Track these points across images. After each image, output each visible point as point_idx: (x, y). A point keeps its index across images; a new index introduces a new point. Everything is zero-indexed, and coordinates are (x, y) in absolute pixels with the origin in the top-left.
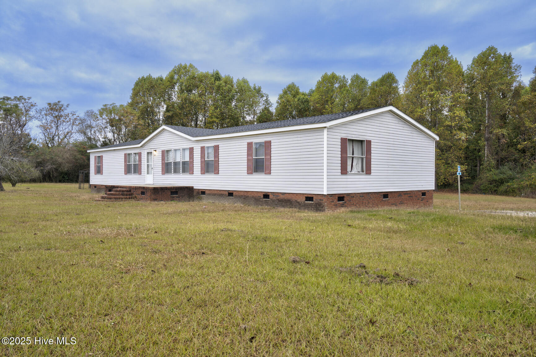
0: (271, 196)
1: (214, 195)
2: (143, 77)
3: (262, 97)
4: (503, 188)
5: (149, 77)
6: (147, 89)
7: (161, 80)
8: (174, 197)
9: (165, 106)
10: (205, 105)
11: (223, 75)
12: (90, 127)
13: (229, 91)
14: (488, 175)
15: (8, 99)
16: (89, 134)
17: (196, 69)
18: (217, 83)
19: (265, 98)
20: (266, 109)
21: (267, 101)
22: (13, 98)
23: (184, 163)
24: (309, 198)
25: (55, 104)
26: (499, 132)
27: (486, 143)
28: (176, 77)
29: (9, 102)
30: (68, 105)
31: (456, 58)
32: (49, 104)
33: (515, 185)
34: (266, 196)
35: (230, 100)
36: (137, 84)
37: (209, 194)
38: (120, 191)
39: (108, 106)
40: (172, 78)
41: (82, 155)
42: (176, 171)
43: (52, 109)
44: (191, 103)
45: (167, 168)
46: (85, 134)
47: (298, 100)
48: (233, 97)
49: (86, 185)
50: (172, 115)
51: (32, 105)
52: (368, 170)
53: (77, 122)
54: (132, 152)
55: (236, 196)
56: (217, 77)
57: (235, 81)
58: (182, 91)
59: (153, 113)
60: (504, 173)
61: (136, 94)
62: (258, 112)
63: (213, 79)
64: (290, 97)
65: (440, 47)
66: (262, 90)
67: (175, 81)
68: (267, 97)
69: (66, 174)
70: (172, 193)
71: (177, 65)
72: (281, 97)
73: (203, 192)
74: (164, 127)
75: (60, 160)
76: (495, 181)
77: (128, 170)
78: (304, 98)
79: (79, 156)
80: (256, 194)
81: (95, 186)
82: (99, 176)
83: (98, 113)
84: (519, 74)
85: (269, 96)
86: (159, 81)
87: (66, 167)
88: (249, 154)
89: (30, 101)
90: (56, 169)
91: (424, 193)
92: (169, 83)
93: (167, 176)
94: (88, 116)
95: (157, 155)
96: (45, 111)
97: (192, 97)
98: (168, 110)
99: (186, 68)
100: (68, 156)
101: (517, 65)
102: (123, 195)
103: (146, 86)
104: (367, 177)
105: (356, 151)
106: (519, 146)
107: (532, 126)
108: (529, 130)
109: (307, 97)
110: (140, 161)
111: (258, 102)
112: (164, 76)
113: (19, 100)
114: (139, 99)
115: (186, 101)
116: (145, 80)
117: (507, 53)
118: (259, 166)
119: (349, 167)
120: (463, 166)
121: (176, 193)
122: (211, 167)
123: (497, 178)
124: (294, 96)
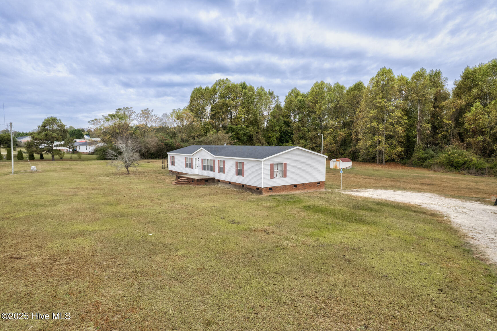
0: (244, 186)
1: (224, 182)
2: (197, 88)
3: (274, 98)
4: (426, 163)
5: (201, 88)
6: (199, 97)
7: (208, 89)
8: (206, 183)
9: (211, 107)
10: (236, 105)
11: (248, 84)
13: (252, 96)
14: (418, 154)
17: (230, 82)
18: (244, 90)
19: (276, 99)
20: (278, 107)
21: (277, 101)
22: (123, 108)
23: (211, 166)
24: (258, 188)
25: (145, 110)
26: (425, 126)
27: (418, 133)
28: (217, 87)
29: (121, 111)
30: (153, 110)
31: (402, 74)
32: (142, 110)
33: (431, 161)
34: (243, 185)
35: (252, 102)
36: (193, 93)
37: (221, 182)
38: (183, 180)
39: (176, 110)
40: (215, 89)
41: (162, 142)
42: (208, 170)
43: (143, 113)
44: (227, 105)
45: (204, 168)
47: (298, 101)
48: (254, 99)
50: (215, 114)
51: (133, 112)
52: (285, 175)
54: (189, 157)
55: (232, 184)
56: (244, 86)
57: (256, 89)
58: (221, 97)
59: (203, 111)
60: (428, 153)
61: (192, 100)
62: (272, 108)
63: (241, 89)
64: (293, 98)
66: (274, 93)
67: (216, 91)
68: (278, 97)
69: (153, 154)
70: (205, 181)
71: (218, 80)
72: (287, 98)
73: (219, 181)
75: (149, 146)
76: (422, 158)
77: (187, 166)
78: (301, 99)
79: (160, 143)
80: (239, 185)
81: (171, 171)
82: (172, 166)
83: (169, 115)
84: (447, 84)
85: (279, 97)
87: (153, 150)
88: (236, 167)
89: (132, 110)
90: (147, 152)
91: (319, 183)
92: (213, 92)
93: (204, 171)
94: (164, 117)
95: (200, 161)
96: (140, 115)
97: (227, 101)
98: (212, 110)
99: (223, 82)
100: (153, 143)
101: (445, 77)
102: (184, 181)
103: (198, 95)
104: (285, 178)
105: (279, 168)
106: (439, 135)
107: (447, 122)
108: (446, 125)
109: (303, 98)
110: (192, 162)
111: (272, 102)
112: (210, 87)
113: (126, 109)
114: (194, 102)
115: (223, 103)
116: (198, 90)
117: (438, 70)
118: (240, 172)
119: (275, 176)
120: (401, 149)
121: (207, 181)
122: (222, 170)
123: (423, 156)
124: (296, 97)
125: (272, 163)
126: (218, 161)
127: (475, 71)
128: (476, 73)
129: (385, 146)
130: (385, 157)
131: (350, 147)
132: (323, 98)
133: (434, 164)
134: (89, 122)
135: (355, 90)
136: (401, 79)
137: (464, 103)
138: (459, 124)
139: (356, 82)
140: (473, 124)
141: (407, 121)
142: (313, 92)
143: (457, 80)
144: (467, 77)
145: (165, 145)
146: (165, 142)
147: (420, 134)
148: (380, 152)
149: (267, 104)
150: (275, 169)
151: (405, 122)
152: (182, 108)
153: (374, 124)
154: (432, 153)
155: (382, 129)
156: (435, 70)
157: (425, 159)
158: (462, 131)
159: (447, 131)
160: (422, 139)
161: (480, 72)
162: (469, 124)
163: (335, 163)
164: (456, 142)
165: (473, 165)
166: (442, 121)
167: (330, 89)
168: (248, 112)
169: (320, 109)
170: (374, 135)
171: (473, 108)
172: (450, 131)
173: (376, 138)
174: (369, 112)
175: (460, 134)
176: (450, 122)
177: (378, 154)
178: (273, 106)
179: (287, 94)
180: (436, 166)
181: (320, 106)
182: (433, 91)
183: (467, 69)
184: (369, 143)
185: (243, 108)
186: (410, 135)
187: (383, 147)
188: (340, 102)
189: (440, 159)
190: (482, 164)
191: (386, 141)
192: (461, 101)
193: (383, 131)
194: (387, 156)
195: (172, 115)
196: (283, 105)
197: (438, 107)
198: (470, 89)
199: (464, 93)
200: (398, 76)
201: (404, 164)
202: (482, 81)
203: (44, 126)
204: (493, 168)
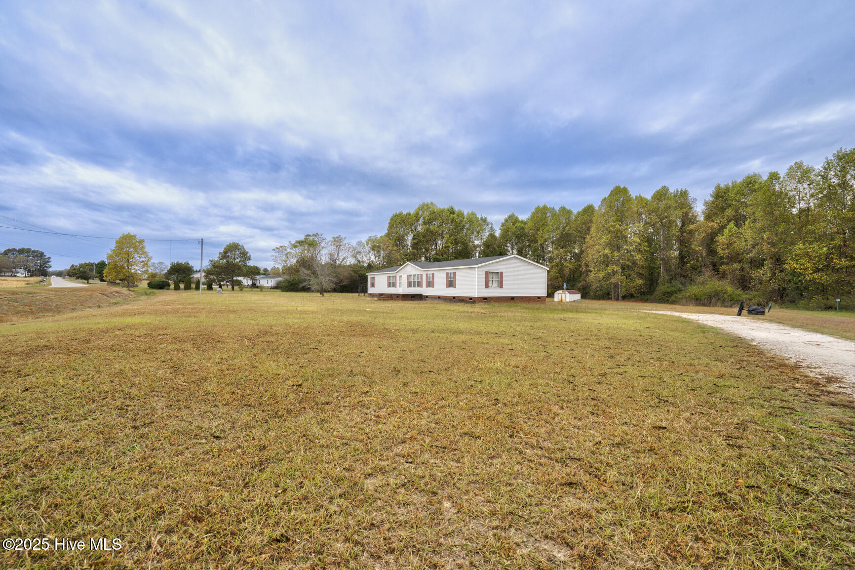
0: (456, 298)
1: (432, 298)
2: (396, 213)
3: (488, 225)
4: (673, 298)
5: (401, 214)
6: (399, 223)
7: (410, 215)
8: (412, 299)
9: (412, 235)
10: (442, 233)
11: (456, 209)
12: (359, 252)
13: (461, 222)
14: (662, 288)
15: (309, 236)
16: (359, 258)
17: (435, 205)
18: (452, 216)
19: (490, 226)
20: (492, 236)
21: (491, 229)
22: (312, 234)
23: (418, 282)
24: (471, 299)
25: (337, 237)
26: (670, 254)
27: (662, 262)
28: (421, 213)
29: (310, 238)
30: (345, 237)
31: (640, 194)
32: (334, 238)
33: (679, 295)
34: (454, 298)
35: (461, 229)
36: (392, 219)
37: (430, 298)
38: (386, 296)
39: (372, 237)
40: (417, 214)
41: (355, 273)
42: (414, 286)
43: (335, 241)
44: (432, 232)
45: (409, 285)
46: (356, 257)
48: (464, 226)
49: (366, 294)
50: (417, 242)
51: (323, 239)
52: (501, 286)
53: (351, 250)
54: (392, 275)
56: (452, 212)
57: (465, 214)
58: (425, 223)
59: (404, 240)
60: (674, 287)
61: (391, 226)
62: (485, 237)
63: (448, 213)
64: (510, 224)
65: (622, 187)
66: (487, 220)
67: (419, 216)
68: (492, 224)
71: (421, 203)
72: (503, 225)
73: (427, 297)
74: (408, 263)
76: (668, 293)
77: (389, 285)
79: (353, 274)
80: (450, 298)
81: (371, 294)
82: (373, 288)
83: (365, 242)
84: (695, 205)
85: (494, 224)
86: (408, 216)
88: (447, 278)
89: (322, 236)
91: (539, 298)
92: (415, 217)
93: (410, 288)
94: (359, 245)
95: (405, 277)
96: (331, 243)
97: (432, 227)
98: (414, 239)
99: (428, 205)
100: (346, 274)
101: (693, 198)
102: (388, 298)
103: (398, 220)
104: (501, 289)
105: (494, 277)
106: (688, 265)
107: (697, 249)
108: (696, 252)
109: (522, 225)
110: (396, 280)
111: (485, 229)
112: (412, 212)
113: (316, 236)
114: (393, 230)
115: (427, 230)
116: (397, 215)
117: (684, 189)
118: (451, 284)
119: (490, 285)
120: (641, 281)
121: (413, 297)
122: (430, 284)
123: (669, 290)
124: (513, 224)
125: (487, 270)
126: (427, 274)
127: (727, 189)
128: (729, 192)
129: (622, 278)
130: (622, 292)
131: (580, 282)
132: (545, 225)
133: (682, 298)
134: (273, 250)
135: (584, 214)
136: (640, 199)
137: (716, 226)
138: (712, 252)
139: (586, 205)
140: (727, 248)
141: (647, 249)
142: (534, 217)
143: (707, 200)
144: (718, 196)
145: (359, 276)
146: (359, 273)
147: (665, 264)
148: (616, 286)
149: (479, 232)
150: (490, 278)
151: (645, 250)
152: (379, 236)
153: (607, 251)
154: (681, 286)
155: (617, 258)
156: (680, 190)
157: (670, 294)
158: (716, 260)
159: (697, 260)
160: (667, 270)
161: (733, 190)
162: (722, 249)
163: (560, 295)
164: (708, 272)
165: (728, 296)
166: (691, 249)
167: (554, 215)
168: (456, 242)
169: (542, 237)
170: (607, 265)
171: (726, 231)
172: (700, 259)
173: (610, 269)
174: (600, 238)
175: (714, 265)
176: (701, 248)
177: (614, 288)
178: (486, 235)
179: (503, 221)
180: (684, 300)
181: (542, 234)
182: (679, 212)
183: (718, 187)
184: (602, 275)
185: (451, 235)
186: (652, 265)
187: (618, 278)
188: (567, 229)
189: (689, 292)
190: (739, 295)
191: (622, 272)
192: (712, 224)
193: (618, 260)
194: (624, 289)
195: (368, 243)
196: (498, 234)
197: (685, 232)
198: (723, 210)
199: (715, 214)
200: (636, 197)
201: (646, 301)
202: (736, 200)
203: (225, 252)
204: (751, 300)
